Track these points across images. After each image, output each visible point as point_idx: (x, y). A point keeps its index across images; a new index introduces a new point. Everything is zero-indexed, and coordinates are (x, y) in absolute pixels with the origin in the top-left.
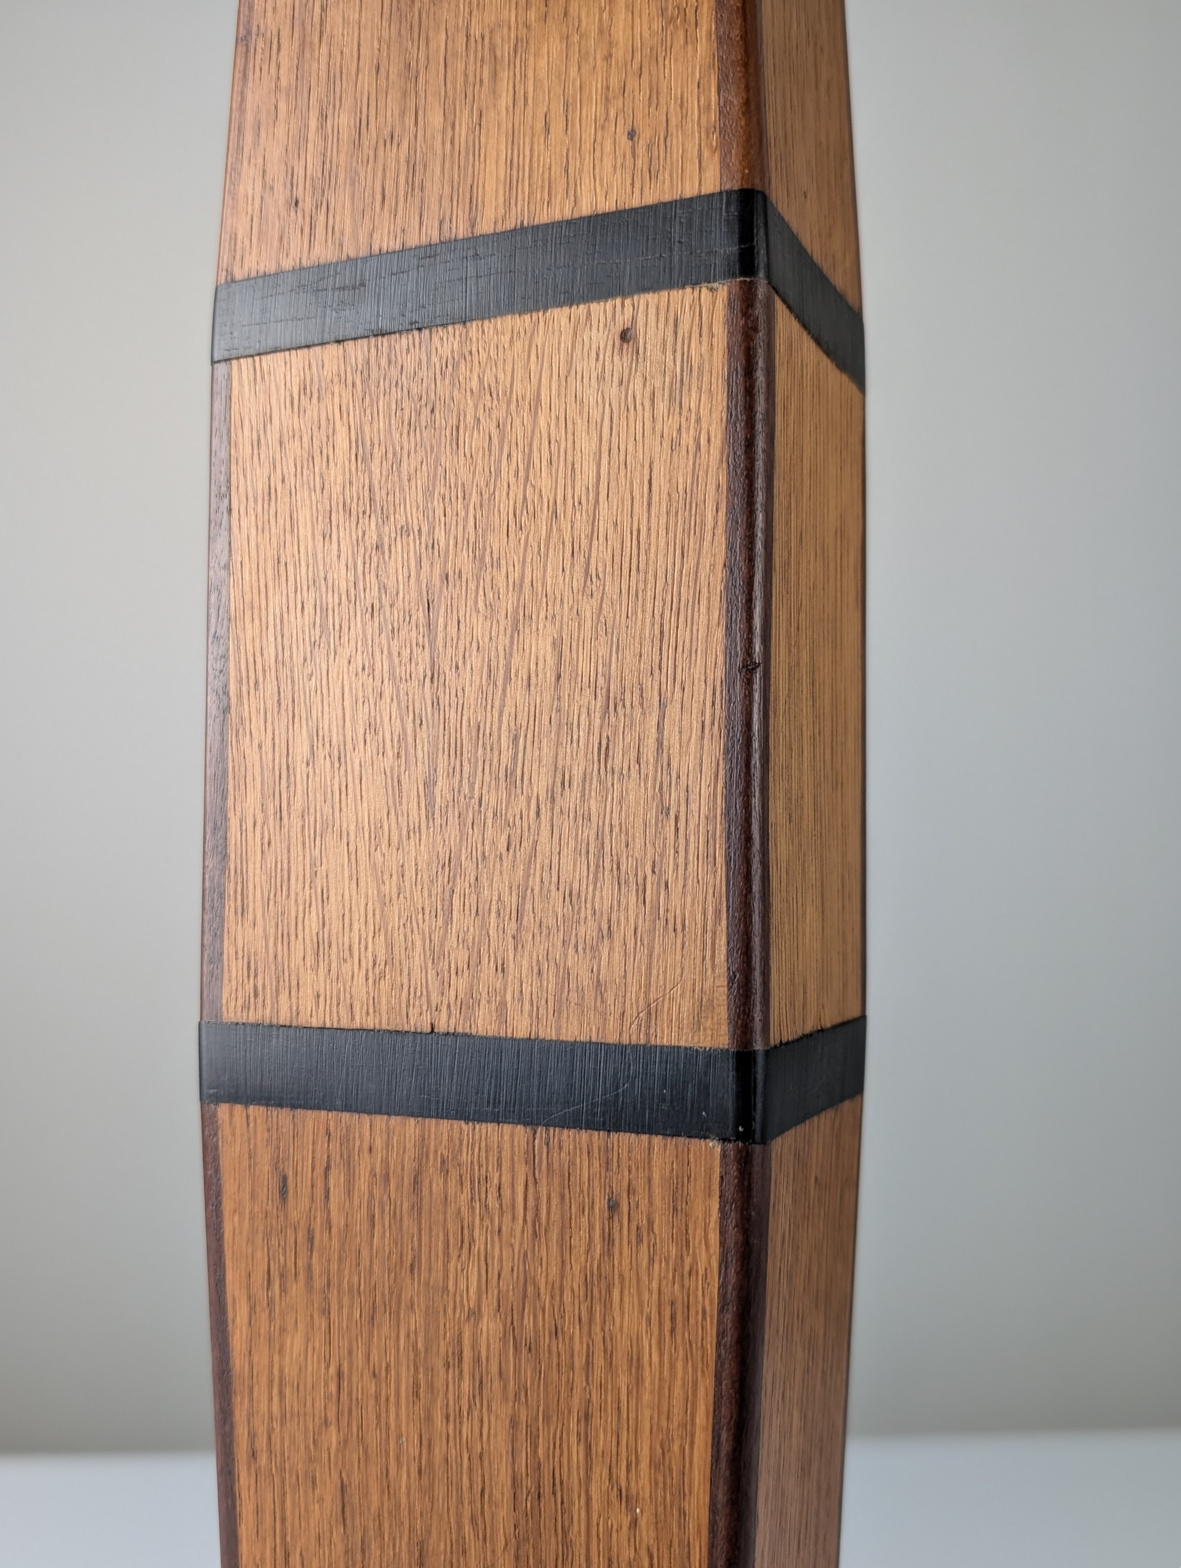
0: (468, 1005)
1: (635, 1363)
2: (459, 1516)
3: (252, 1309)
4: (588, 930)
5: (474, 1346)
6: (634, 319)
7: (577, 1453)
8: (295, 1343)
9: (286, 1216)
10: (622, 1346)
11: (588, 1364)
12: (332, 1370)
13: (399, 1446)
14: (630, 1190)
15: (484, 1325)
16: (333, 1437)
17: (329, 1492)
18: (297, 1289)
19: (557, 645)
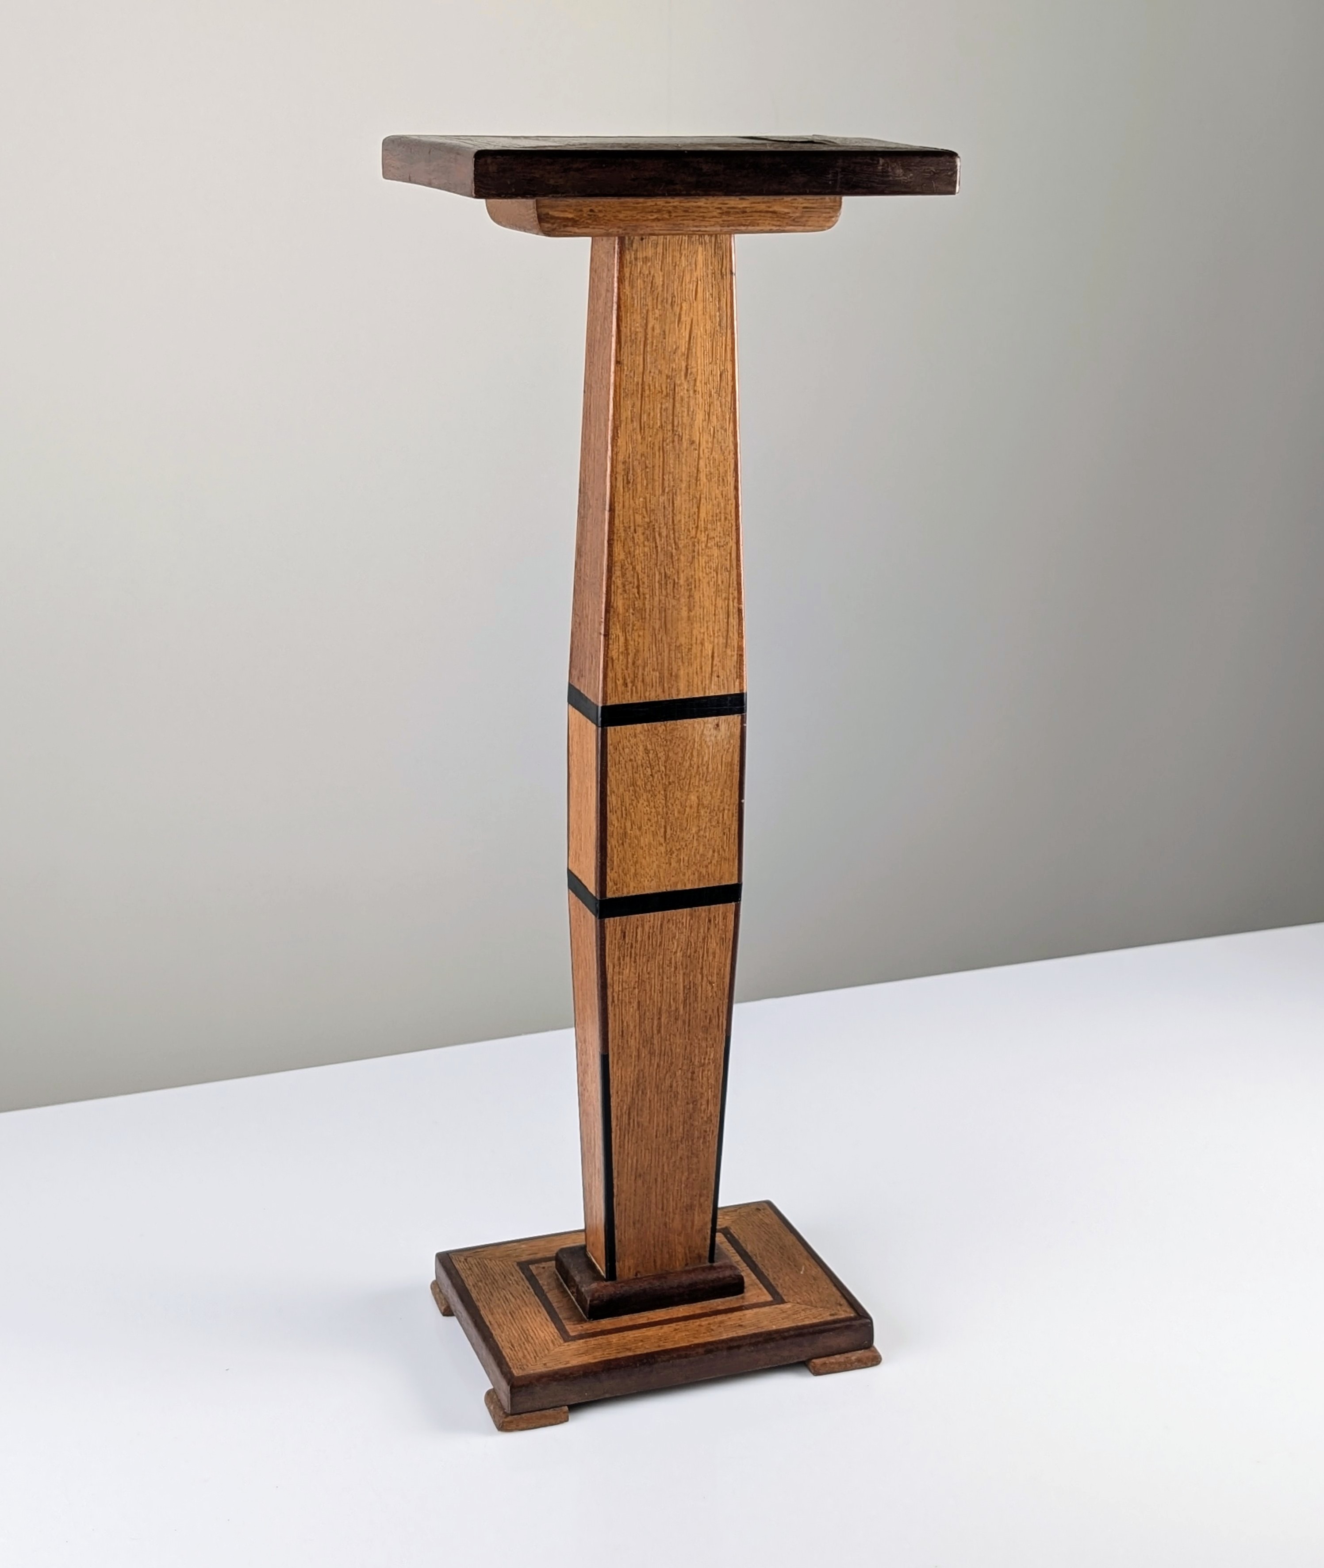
0: (676, 884)
1: (714, 954)
2: (670, 999)
3: (614, 967)
4: (705, 863)
5: (675, 960)
6: (719, 722)
7: (700, 976)
8: (626, 971)
9: (625, 941)
10: (711, 951)
11: (703, 957)
12: (637, 975)
13: (655, 987)
14: (715, 917)
15: (678, 954)
16: (636, 991)
17: (635, 1005)
18: (627, 959)
19: (698, 797)
